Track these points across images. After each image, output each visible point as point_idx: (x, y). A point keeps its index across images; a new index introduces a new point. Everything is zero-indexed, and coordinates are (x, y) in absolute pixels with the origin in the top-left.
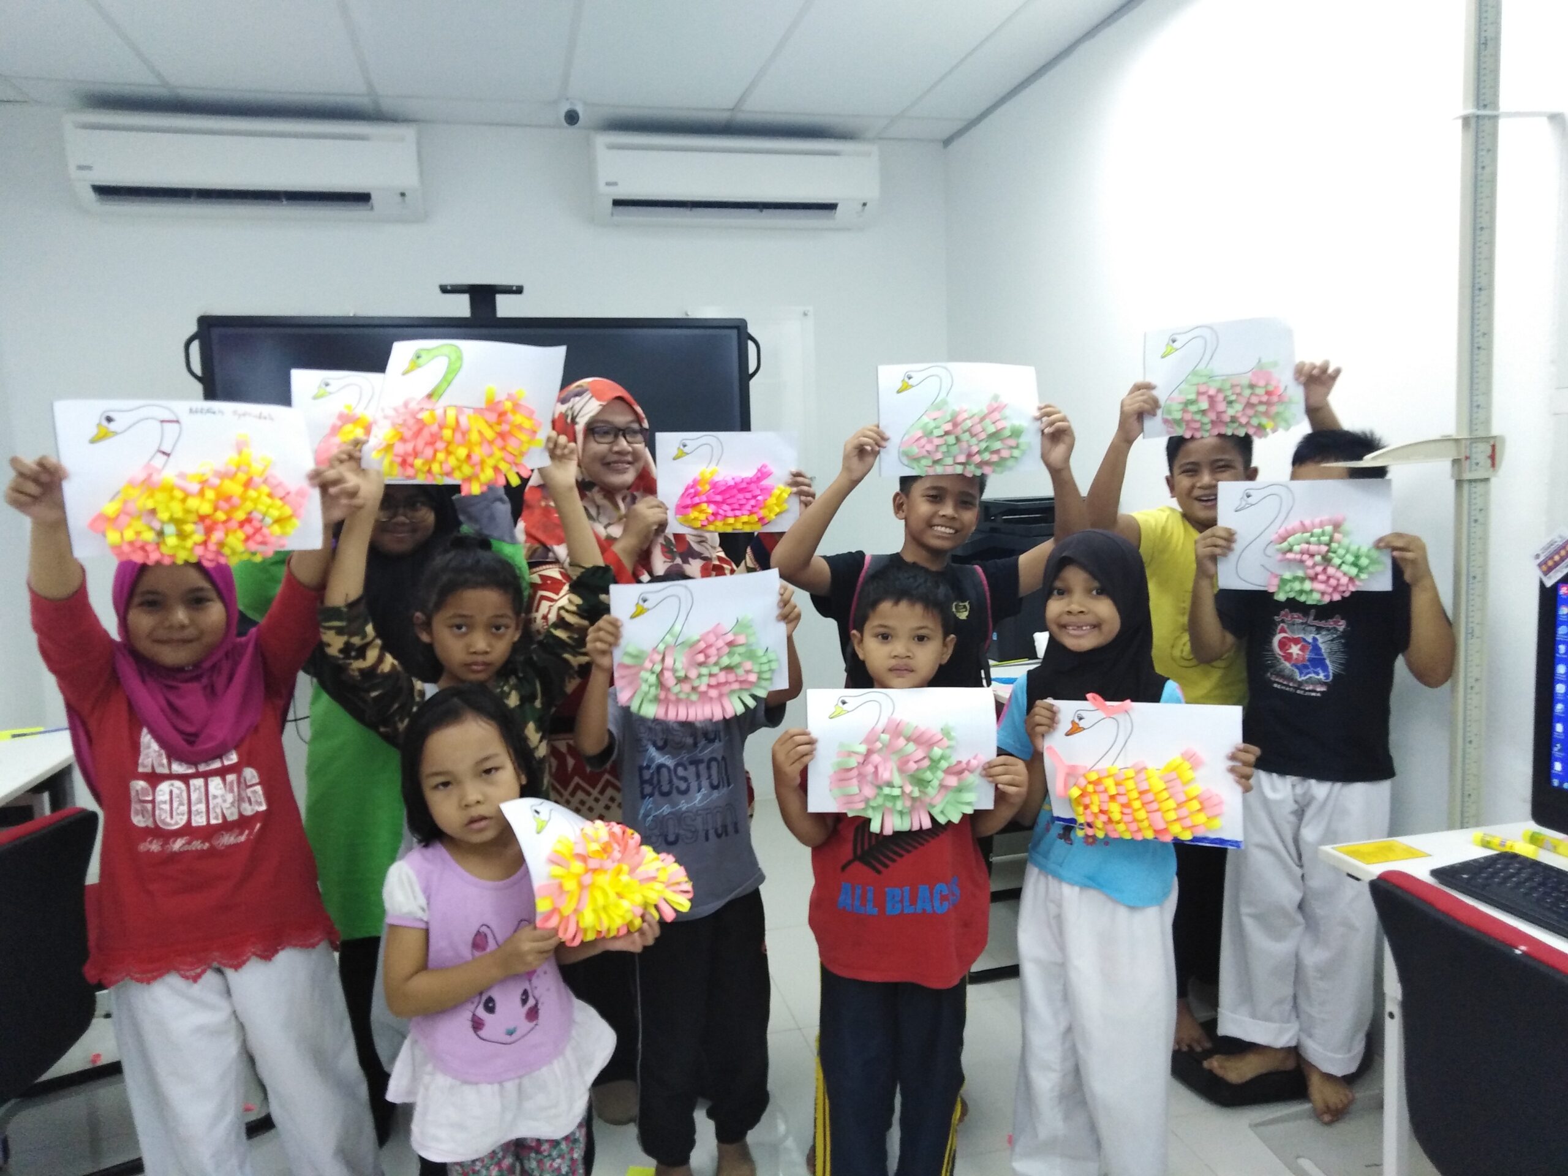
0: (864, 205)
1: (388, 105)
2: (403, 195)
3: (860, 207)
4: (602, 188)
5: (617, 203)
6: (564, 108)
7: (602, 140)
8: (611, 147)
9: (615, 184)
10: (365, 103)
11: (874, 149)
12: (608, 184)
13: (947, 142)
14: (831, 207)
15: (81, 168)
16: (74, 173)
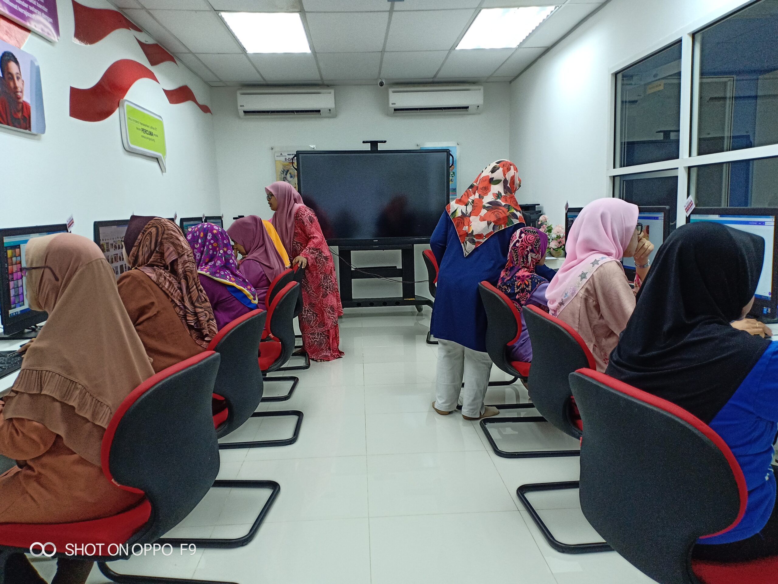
0: (478, 106)
1: (326, 82)
2: (330, 110)
3: (477, 107)
4: (391, 105)
5: (395, 110)
6: (380, 81)
7: (391, 90)
8: (394, 92)
9: (395, 104)
10: (320, 82)
11: (482, 88)
12: (392, 104)
13: (510, 82)
14: (467, 108)
15: (241, 106)
16: (239, 108)
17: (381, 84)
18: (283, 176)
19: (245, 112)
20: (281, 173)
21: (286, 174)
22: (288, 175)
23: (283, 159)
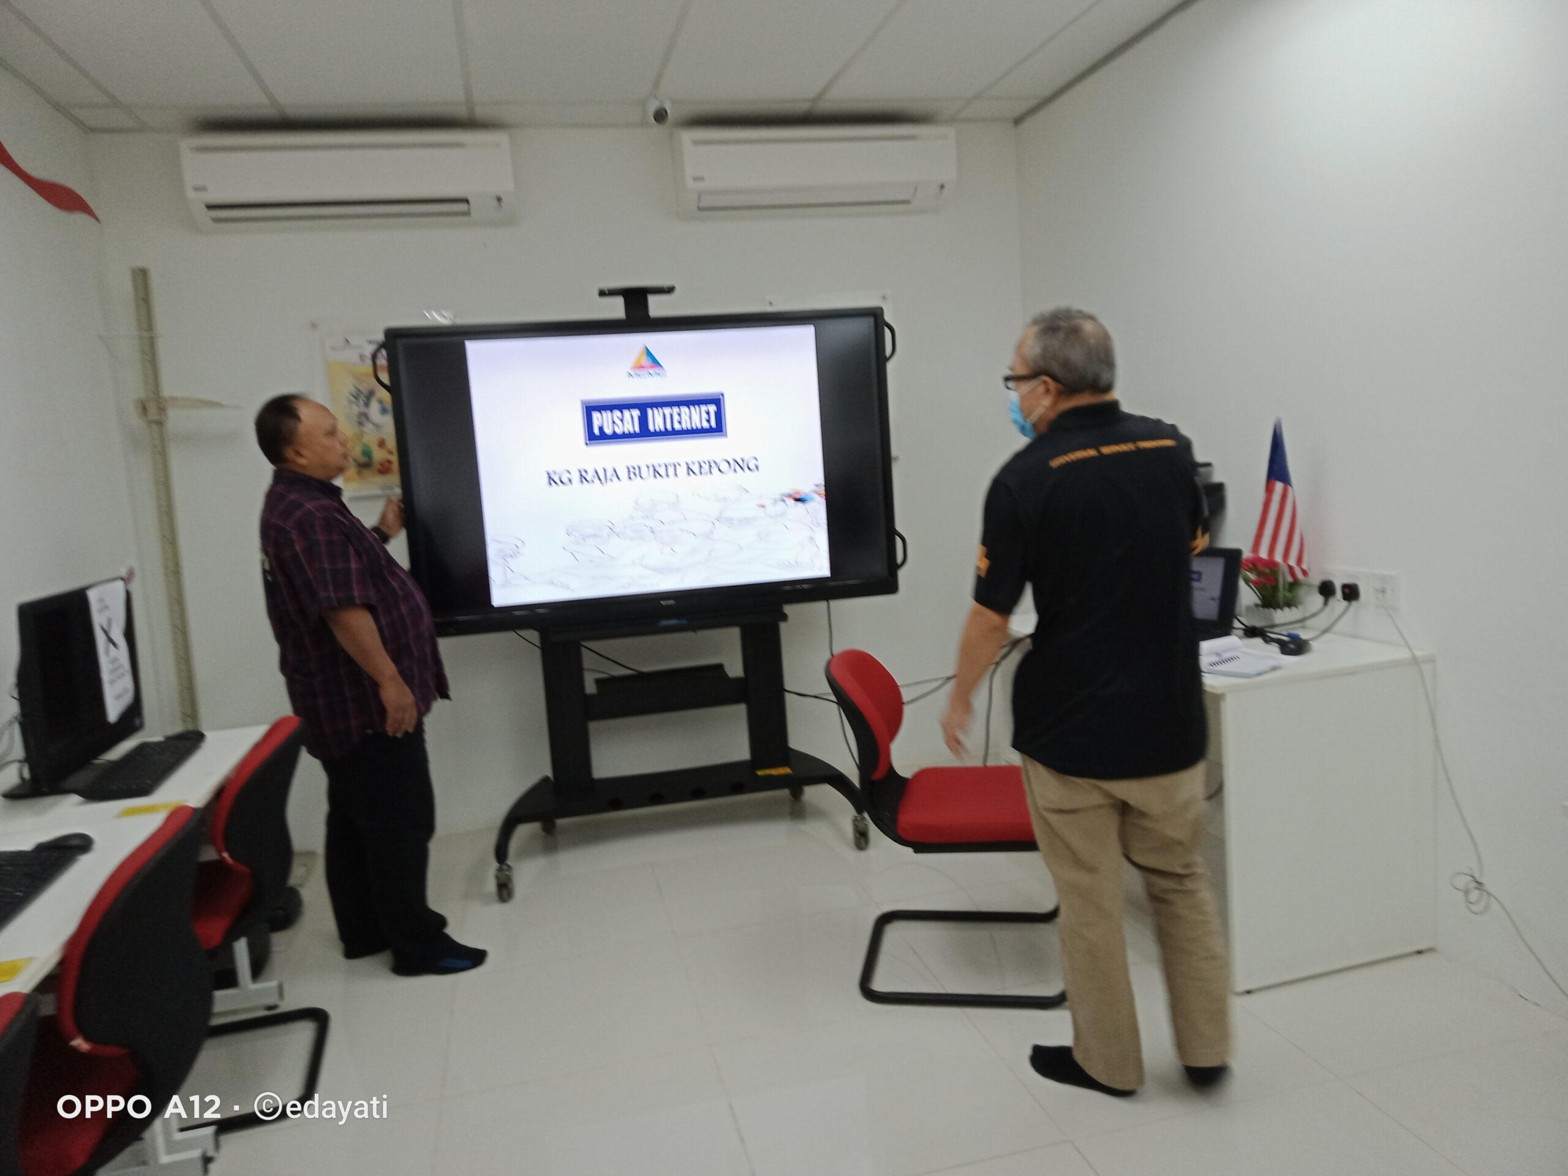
0: (942, 186)
1: (482, 112)
2: (499, 199)
3: (938, 189)
4: (690, 183)
6: (652, 107)
7: (689, 136)
8: (697, 143)
9: (701, 179)
10: (461, 112)
11: (950, 131)
12: (696, 179)
13: (1018, 121)
15: (197, 189)
16: (191, 194)
17: (660, 116)
18: (356, 409)
19: (211, 207)
20: (350, 402)
21: (367, 404)
22: (374, 409)
23: (352, 356)
